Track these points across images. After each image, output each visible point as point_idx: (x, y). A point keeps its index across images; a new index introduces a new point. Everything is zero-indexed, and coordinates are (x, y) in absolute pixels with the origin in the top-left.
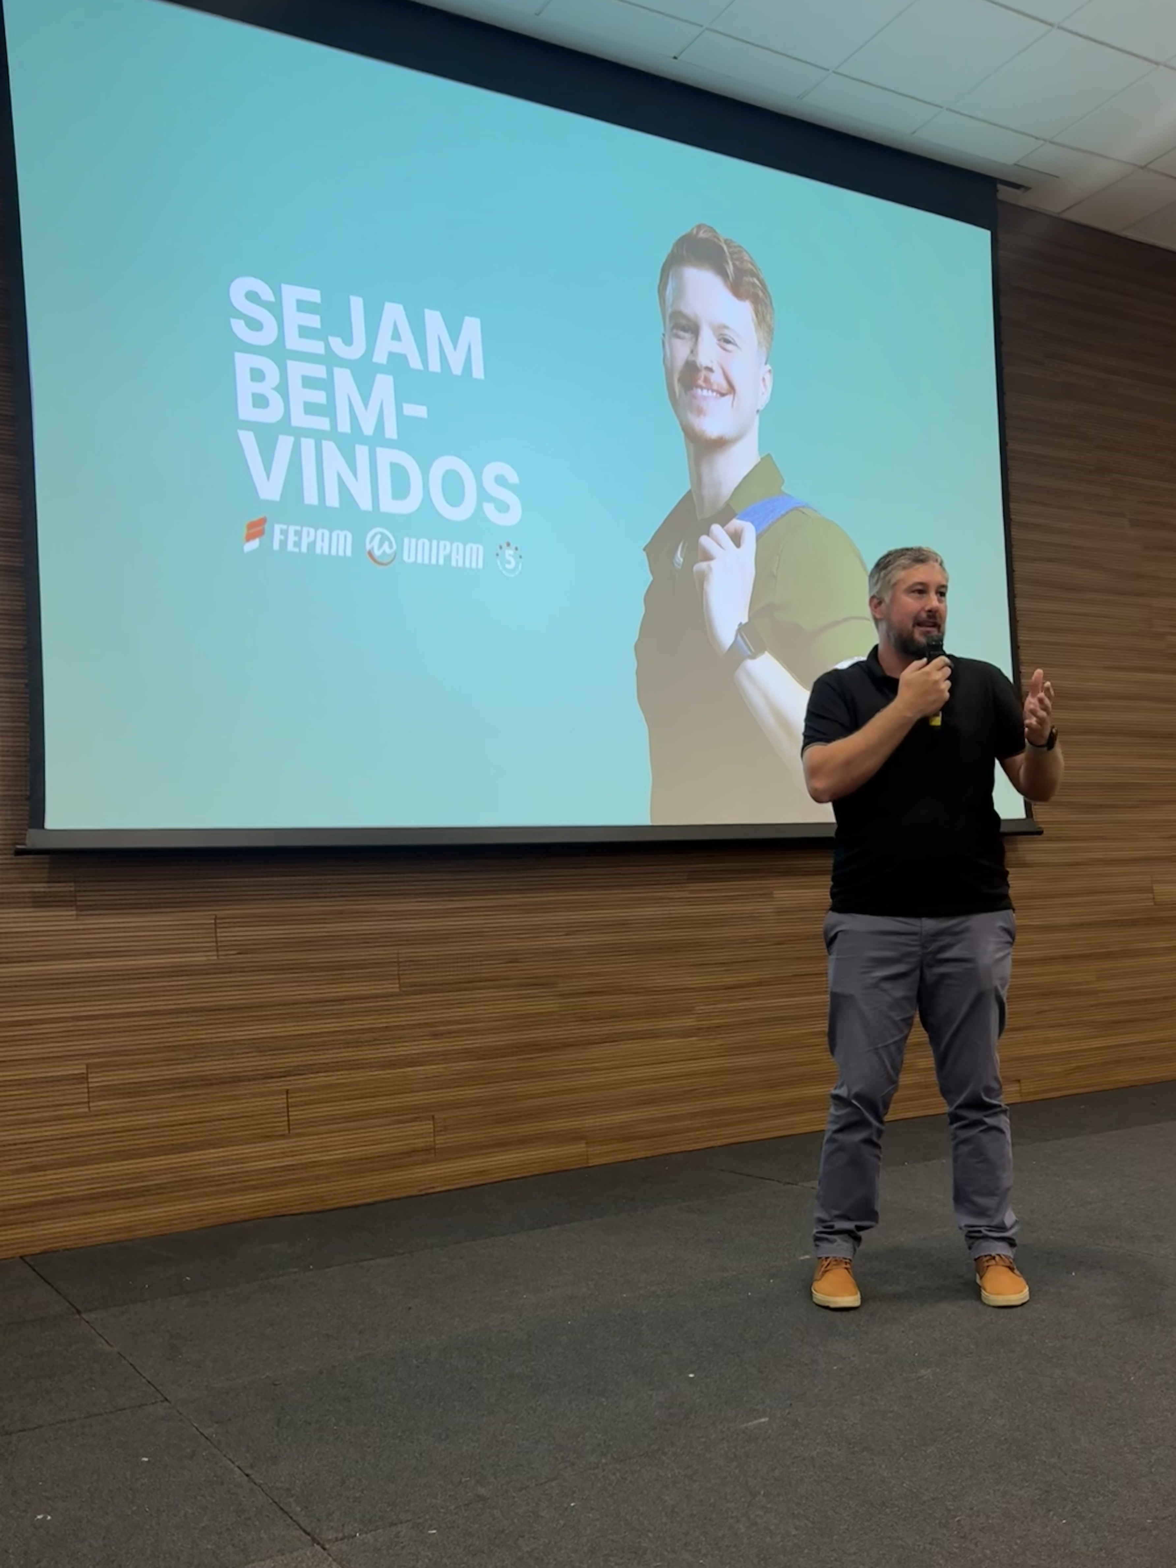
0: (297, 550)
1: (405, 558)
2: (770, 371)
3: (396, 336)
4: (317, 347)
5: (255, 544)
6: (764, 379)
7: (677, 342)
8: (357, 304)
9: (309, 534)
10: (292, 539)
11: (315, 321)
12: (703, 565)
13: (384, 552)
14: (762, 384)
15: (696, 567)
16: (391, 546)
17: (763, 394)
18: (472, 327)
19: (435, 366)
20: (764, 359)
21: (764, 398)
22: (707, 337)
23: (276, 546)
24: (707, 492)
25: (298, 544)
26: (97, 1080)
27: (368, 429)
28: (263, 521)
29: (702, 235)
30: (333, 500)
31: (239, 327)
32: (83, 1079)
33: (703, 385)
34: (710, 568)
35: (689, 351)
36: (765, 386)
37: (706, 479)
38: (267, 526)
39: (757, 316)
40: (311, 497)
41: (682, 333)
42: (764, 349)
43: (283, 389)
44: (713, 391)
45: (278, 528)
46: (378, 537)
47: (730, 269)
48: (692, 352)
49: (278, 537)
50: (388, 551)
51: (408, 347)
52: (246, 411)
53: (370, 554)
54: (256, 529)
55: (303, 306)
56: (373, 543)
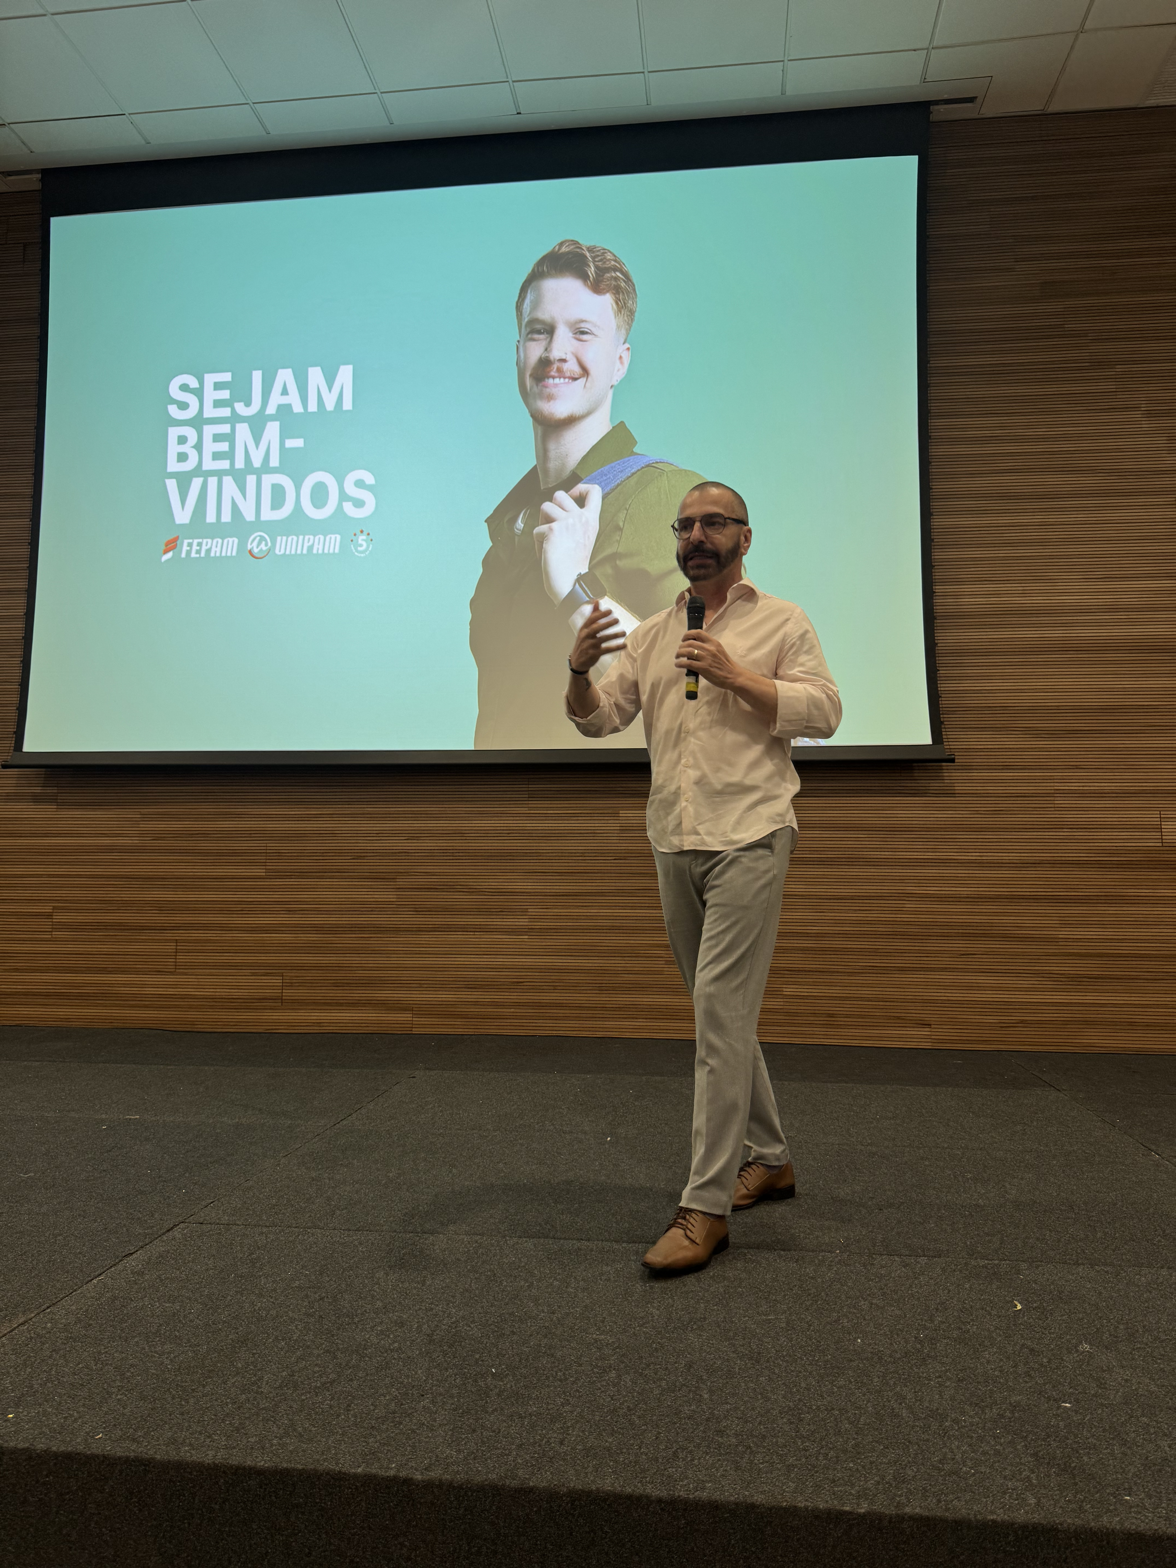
0: (198, 556)
1: (277, 552)
2: (628, 349)
3: (285, 392)
4: (226, 412)
5: (170, 555)
6: (621, 357)
7: (532, 345)
8: (257, 377)
9: (207, 543)
10: (195, 547)
11: (225, 394)
12: (543, 528)
13: (261, 550)
14: (618, 362)
15: (536, 530)
16: (266, 545)
17: (618, 370)
18: (345, 374)
19: (313, 407)
20: (622, 341)
21: (619, 373)
22: (563, 334)
23: (183, 555)
24: (552, 465)
25: (198, 552)
26: (58, 918)
27: (257, 463)
28: (176, 539)
29: (564, 249)
30: (226, 517)
31: (173, 410)
32: (49, 916)
33: (556, 375)
34: (551, 529)
35: (542, 349)
36: (622, 363)
37: (552, 454)
38: (178, 542)
39: (617, 304)
40: (211, 518)
41: (536, 336)
42: (623, 331)
43: (199, 447)
44: (565, 378)
45: (186, 542)
46: (258, 538)
47: (592, 271)
48: (546, 350)
49: (185, 548)
50: (264, 548)
51: (294, 400)
52: (173, 466)
53: (250, 552)
54: (172, 545)
55: (218, 386)
56: (253, 545)
